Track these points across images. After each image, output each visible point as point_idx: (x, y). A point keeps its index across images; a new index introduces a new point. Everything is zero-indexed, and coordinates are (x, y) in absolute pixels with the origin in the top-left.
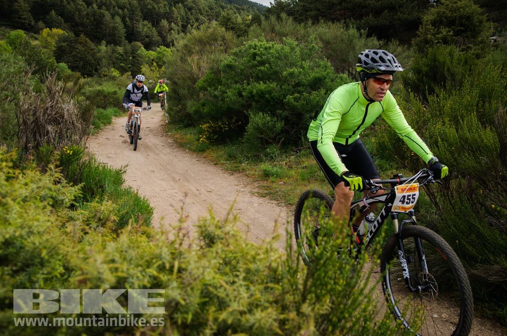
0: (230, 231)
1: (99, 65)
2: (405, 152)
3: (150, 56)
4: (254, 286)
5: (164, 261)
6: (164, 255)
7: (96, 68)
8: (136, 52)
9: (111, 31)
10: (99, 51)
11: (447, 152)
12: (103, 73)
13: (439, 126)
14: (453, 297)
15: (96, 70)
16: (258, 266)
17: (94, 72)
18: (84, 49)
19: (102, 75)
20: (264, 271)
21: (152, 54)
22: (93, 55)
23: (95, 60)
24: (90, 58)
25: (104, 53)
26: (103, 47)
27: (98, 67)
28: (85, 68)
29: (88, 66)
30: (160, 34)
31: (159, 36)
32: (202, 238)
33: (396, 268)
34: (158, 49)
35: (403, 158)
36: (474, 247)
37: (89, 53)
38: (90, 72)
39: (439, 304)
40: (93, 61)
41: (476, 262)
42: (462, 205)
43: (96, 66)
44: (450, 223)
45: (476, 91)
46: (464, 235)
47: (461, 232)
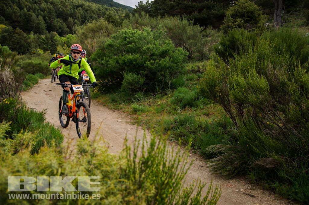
0: (97, 147)
1: (29, 46)
2: (216, 93)
3: (62, 40)
4: (110, 181)
5: (53, 168)
6: (53, 165)
7: (28, 49)
8: (53, 38)
9: (37, 26)
10: (30, 38)
11: (239, 92)
12: (33, 51)
13: (235, 76)
14: (247, 179)
15: (28, 50)
16: (113, 169)
17: (26, 51)
18: (19, 37)
19: (32, 53)
20: (117, 171)
21: (64, 39)
22: (26, 41)
23: (27, 44)
24: (23, 42)
25: (33, 39)
26: (32, 36)
27: (29, 48)
28: (20, 49)
29: (23, 48)
30: (68, 26)
31: (67, 28)
32: (79, 153)
33: (213, 163)
34: (67, 36)
35: (215, 97)
36: (257, 148)
37: (22, 39)
38: (24, 51)
39: (239, 183)
40: (26, 44)
41: (259, 157)
43: (28, 48)
44: (244, 134)
45: (256, 56)
46: (251, 141)
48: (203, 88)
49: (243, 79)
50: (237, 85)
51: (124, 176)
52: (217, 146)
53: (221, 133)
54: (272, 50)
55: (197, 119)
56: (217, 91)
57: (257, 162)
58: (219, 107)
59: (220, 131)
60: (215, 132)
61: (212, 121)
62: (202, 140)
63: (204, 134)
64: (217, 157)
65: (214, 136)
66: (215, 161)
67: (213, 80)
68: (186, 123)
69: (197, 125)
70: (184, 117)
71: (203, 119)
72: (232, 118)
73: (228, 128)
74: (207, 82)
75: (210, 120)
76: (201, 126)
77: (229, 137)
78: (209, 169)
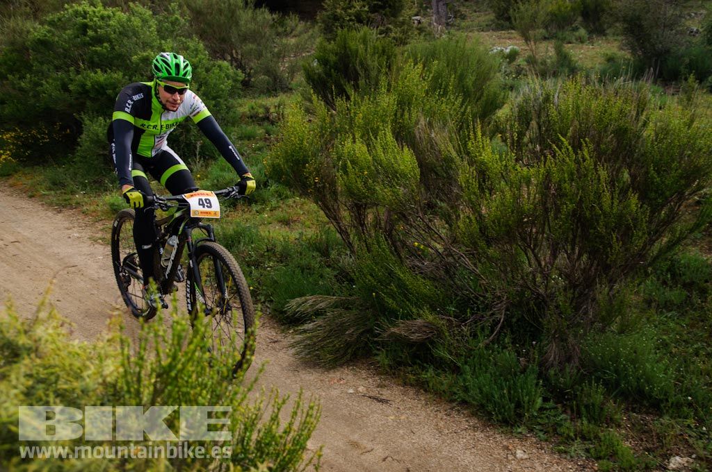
2: (307, 178)
11: (358, 180)
16: (87, 384)
36: (394, 299)
39: (355, 375)
42: (379, 247)
44: (365, 271)
46: (382, 285)
47: (379, 282)
48: (279, 165)
49: (365, 149)
50: (353, 162)
51: (111, 398)
52: (311, 299)
53: (318, 266)
54: (426, 85)
55: (263, 232)
56: (311, 173)
57: (393, 330)
58: (312, 206)
59: (316, 261)
60: (303, 262)
61: (298, 236)
62: (276, 282)
63: (280, 266)
64: (310, 323)
65: (302, 272)
66: (305, 331)
67: (300, 148)
68: (239, 242)
69: (265, 247)
70: (234, 229)
71: (277, 233)
72: (340, 233)
73: (333, 254)
74: (286, 152)
75: (294, 235)
76: (272, 249)
77: (335, 273)
78: (293, 351)
